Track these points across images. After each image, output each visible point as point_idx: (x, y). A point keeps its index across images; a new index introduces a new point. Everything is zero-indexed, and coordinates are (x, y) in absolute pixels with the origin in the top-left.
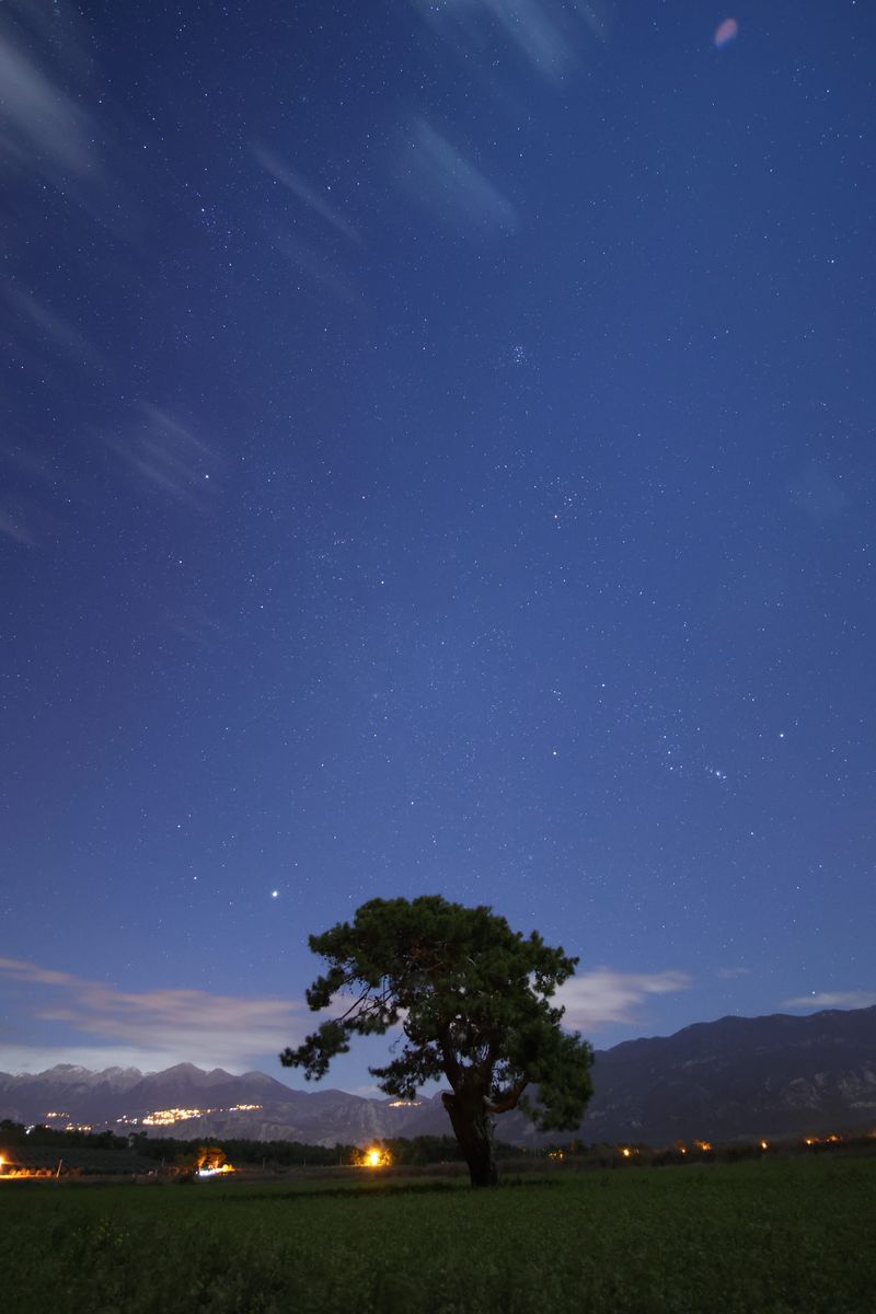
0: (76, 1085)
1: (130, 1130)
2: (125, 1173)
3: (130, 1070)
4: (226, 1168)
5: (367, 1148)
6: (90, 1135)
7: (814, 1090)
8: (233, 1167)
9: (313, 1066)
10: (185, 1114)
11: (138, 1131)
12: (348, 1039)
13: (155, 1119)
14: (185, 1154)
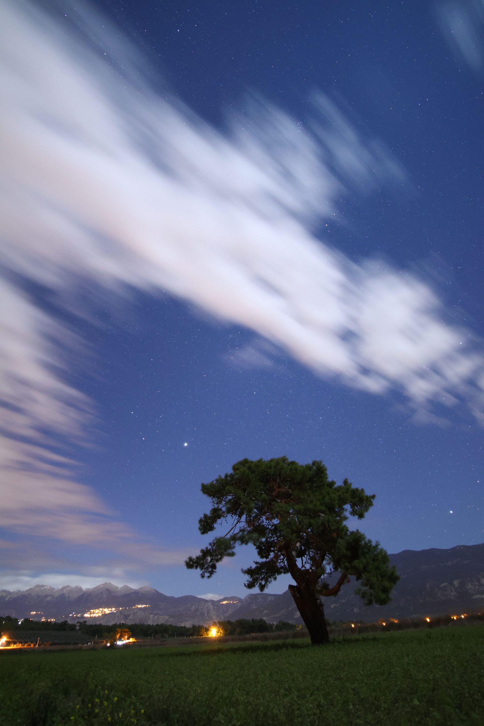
0: (46, 596)
1: (77, 620)
2: (75, 644)
3: (77, 587)
4: (131, 640)
5: (210, 627)
6: (55, 623)
7: (453, 589)
8: (136, 639)
9: (207, 568)
10: (107, 611)
11: (82, 621)
12: (234, 547)
13: (91, 614)
14: (109, 633)
